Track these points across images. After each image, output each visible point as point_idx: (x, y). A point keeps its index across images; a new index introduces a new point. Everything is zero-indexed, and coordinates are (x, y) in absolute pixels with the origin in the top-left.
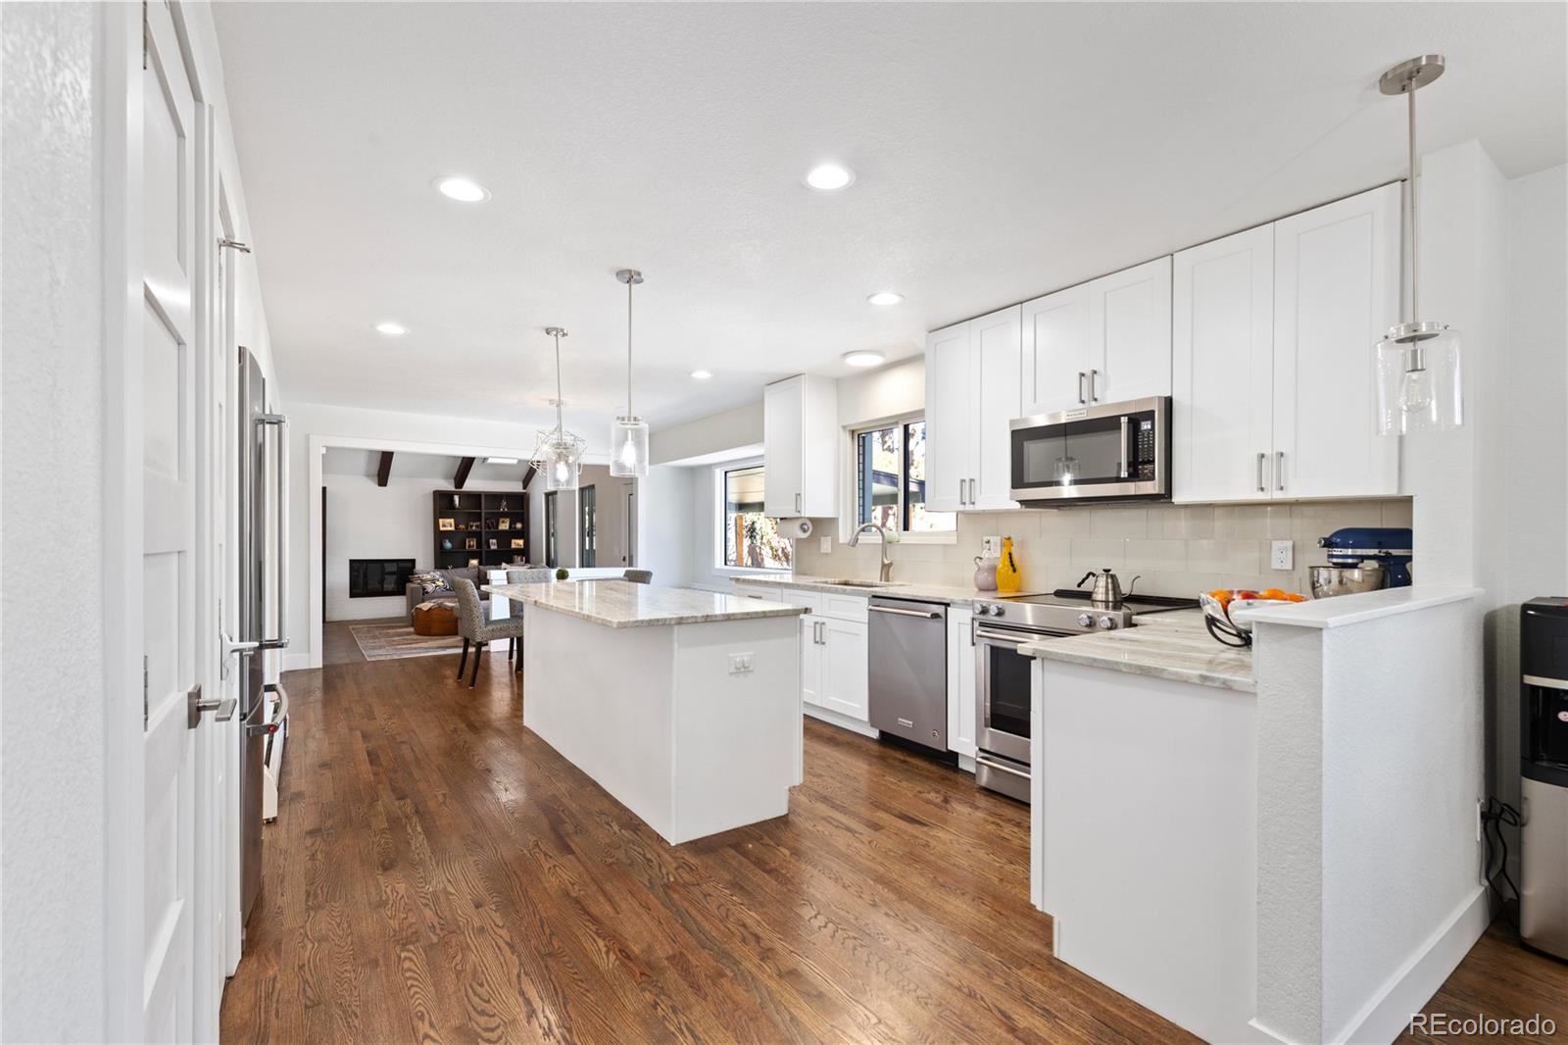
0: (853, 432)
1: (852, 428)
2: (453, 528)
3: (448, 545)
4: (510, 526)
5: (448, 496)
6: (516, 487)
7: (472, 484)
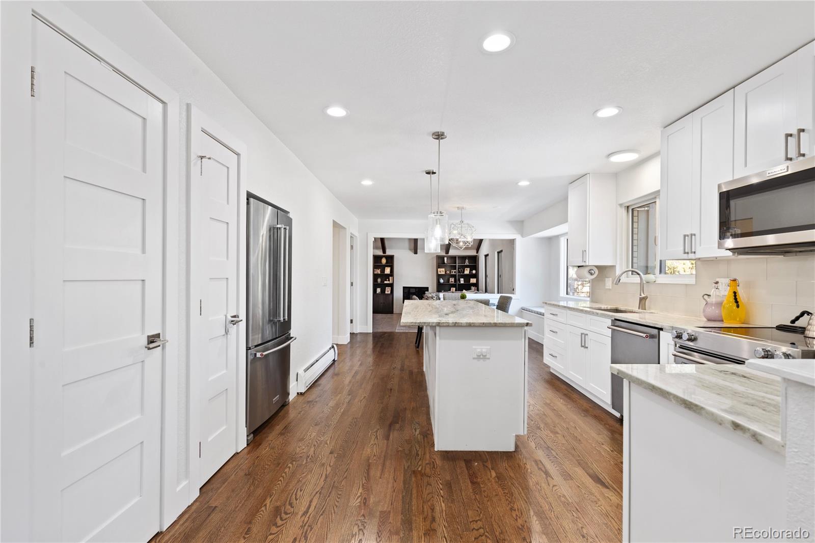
0: (628, 207)
1: (627, 205)
2: (444, 273)
3: (442, 281)
4: (470, 272)
5: (442, 258)
6: (473, 253)
7: (452, 252)
